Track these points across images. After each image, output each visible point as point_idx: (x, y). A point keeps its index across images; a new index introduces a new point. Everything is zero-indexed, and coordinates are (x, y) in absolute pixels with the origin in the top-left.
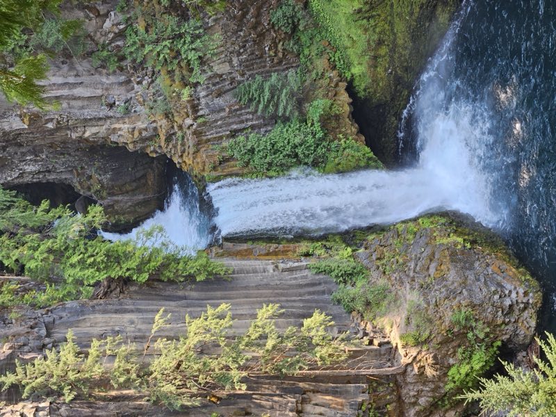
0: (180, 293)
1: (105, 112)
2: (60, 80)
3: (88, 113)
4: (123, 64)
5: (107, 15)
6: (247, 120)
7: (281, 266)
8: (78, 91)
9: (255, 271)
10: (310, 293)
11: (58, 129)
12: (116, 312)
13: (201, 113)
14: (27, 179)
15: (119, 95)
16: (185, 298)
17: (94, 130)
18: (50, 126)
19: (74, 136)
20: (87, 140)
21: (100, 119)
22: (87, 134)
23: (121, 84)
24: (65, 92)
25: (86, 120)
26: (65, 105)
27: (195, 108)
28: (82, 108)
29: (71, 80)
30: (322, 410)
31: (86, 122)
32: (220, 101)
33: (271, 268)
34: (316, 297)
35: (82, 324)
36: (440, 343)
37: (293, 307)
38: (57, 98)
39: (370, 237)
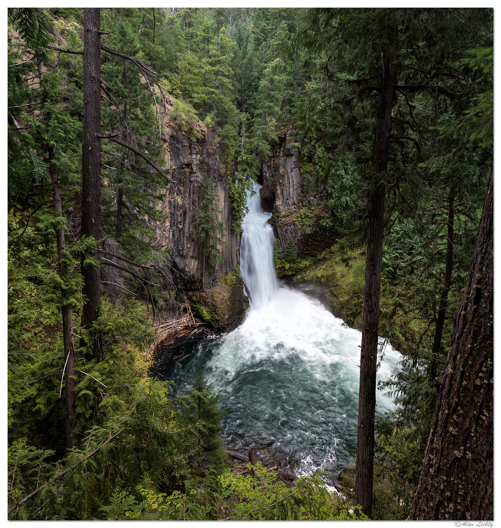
1: (285, 197)
4: (300, 203)
5: (315, 198)
11: (280, 183)
14: (264, 174)
16: (228, 221)
17: (280, 194)
19: (278, 188)
22: (278, 192)
23: (294, 202)
25: (283, 191)
26: (287, 185)
28: (286, 190)
38: (289, 183)
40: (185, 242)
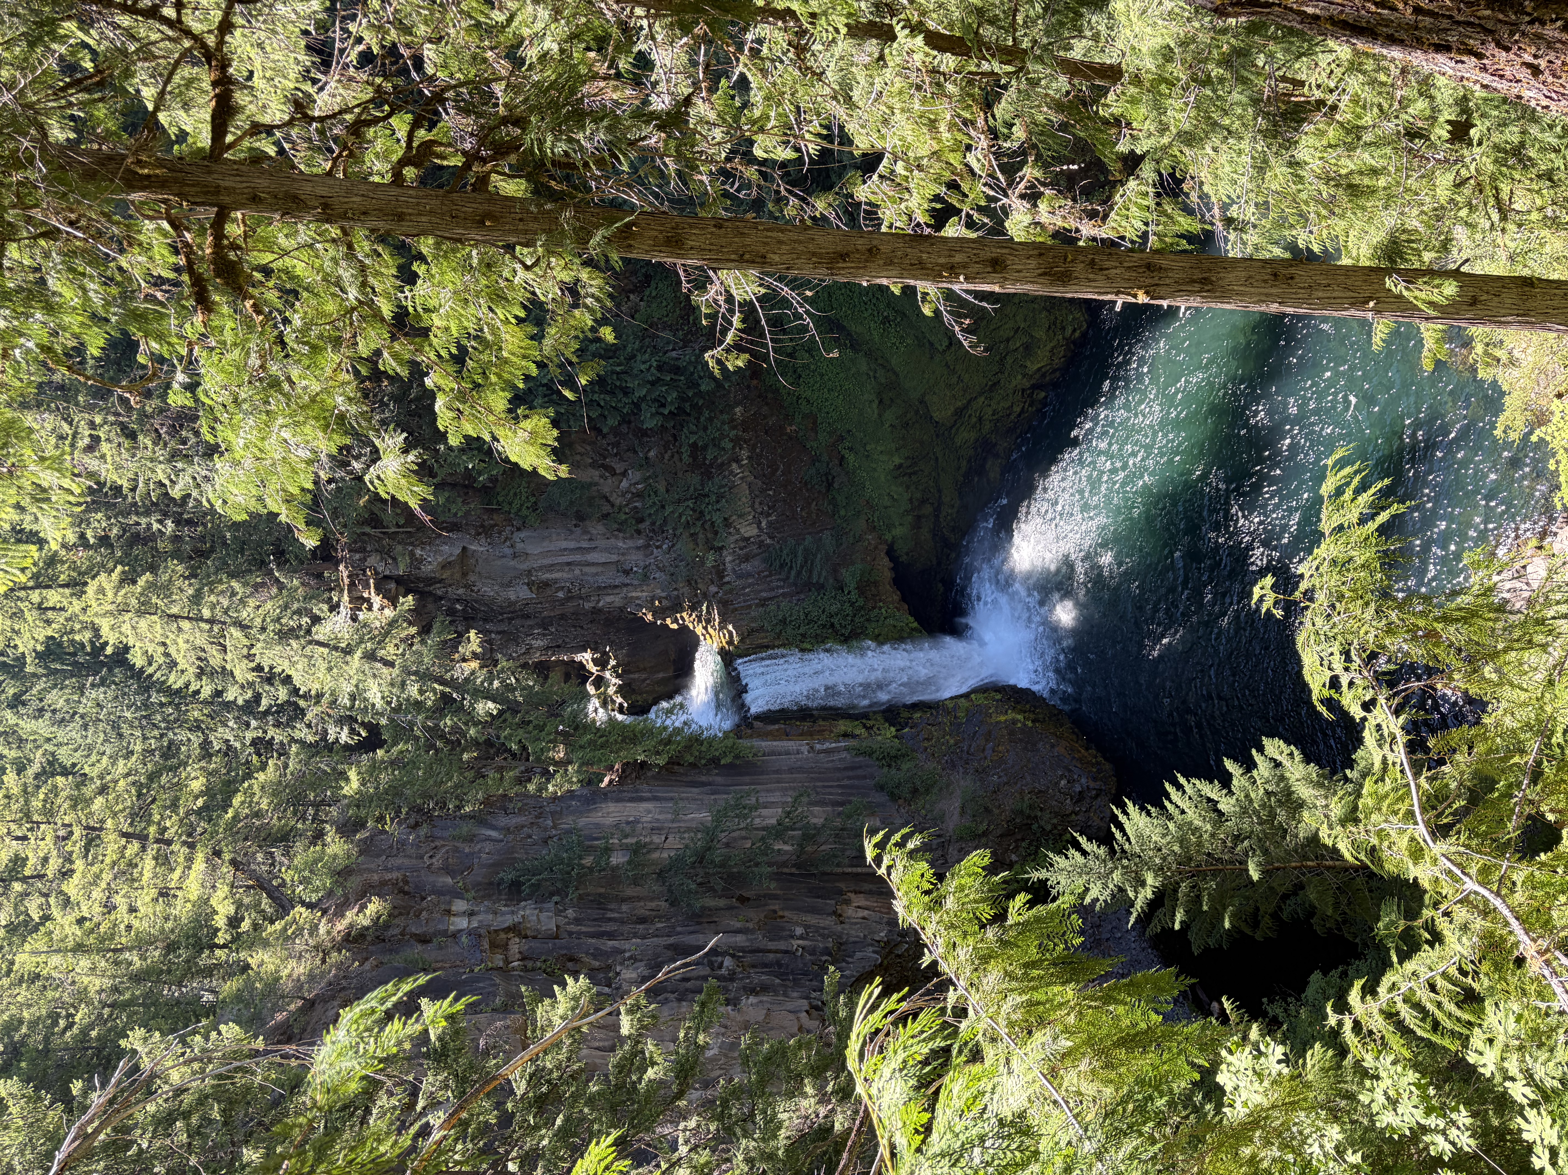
0: (704, 779)
1: (621, 579)
2: (572, 545)
3: (603, 580)
4: (641, 526)
5: (624, 474)
6: (778, 587)
7: (818, 747)
8: (593, 557)
9: (788, 753)
10: (849, 778)
11: (569, 598)
12: (632, 800)
13: (727, 579)
15: (635, 559)
16: (710, 784)
17: (609, 599)
18: (560, 594)
19: (588, 606)
20: (600, 611)
21: (616, 587)
22: (601, 604)
23: (638, 548)
24: (578, 557)
25: (599, 588)
26: (577, 572)
27: (721, 574)
28: (597, 574)
29: (585, 545)
30: (866, 913)
31: (602, 590)
32: (747, 567)
33: (805, 749)
34: (856, 782)
35: (593, 814)
36: (1001, 836)
37: (831, 794)
38: (569, 564)
39: (917, 715)
40: (782, 945)
